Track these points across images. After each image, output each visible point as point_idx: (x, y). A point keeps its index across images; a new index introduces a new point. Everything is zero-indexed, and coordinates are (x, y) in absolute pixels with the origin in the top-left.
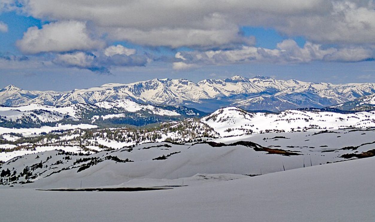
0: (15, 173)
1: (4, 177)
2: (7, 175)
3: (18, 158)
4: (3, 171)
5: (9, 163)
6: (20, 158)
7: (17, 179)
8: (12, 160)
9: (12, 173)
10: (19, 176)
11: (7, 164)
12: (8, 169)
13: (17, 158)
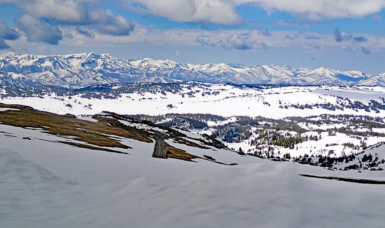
0: (377, 159)
1: (365, 162)
2: (368, 161)
3: (382, 144)
4: (365, 156)
5: (372, 148)
6: (384, 144)
7: (376, 165)
8: (376, 145)
9: (374, 159)
10: (379, 163)
11: (370, 149)
12: (370, 154)
13: (380, 144)
